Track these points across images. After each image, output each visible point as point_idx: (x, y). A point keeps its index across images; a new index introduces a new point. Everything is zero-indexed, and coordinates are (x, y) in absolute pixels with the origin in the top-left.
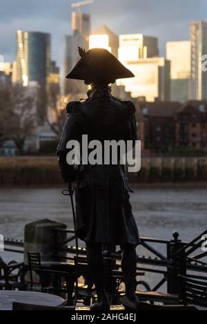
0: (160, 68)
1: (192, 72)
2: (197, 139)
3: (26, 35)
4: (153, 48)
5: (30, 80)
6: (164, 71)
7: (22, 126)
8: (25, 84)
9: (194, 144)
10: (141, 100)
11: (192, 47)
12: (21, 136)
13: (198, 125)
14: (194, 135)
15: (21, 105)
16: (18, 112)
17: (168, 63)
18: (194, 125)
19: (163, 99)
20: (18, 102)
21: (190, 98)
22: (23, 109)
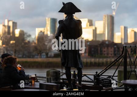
0: (93, 30)
1: (104, 31)
2: (106, 53)
3: (49, 19)
4: (91, 23)
5: (51, 33)
6: (95, 31)
7: (48, 48)
8: (49, 35)
9: (105, 54)
10: (87, 40)
11: (104, 23)
12: (48, 52)
13: (106, 48)
14: (105, 51)
15: (47, 41)
16: (46, 44)
17: (96, 28)
18: (104, 48)
19: (94, 39)
20: (47, 40)
21: (103, 39)
22: (48, 43)
